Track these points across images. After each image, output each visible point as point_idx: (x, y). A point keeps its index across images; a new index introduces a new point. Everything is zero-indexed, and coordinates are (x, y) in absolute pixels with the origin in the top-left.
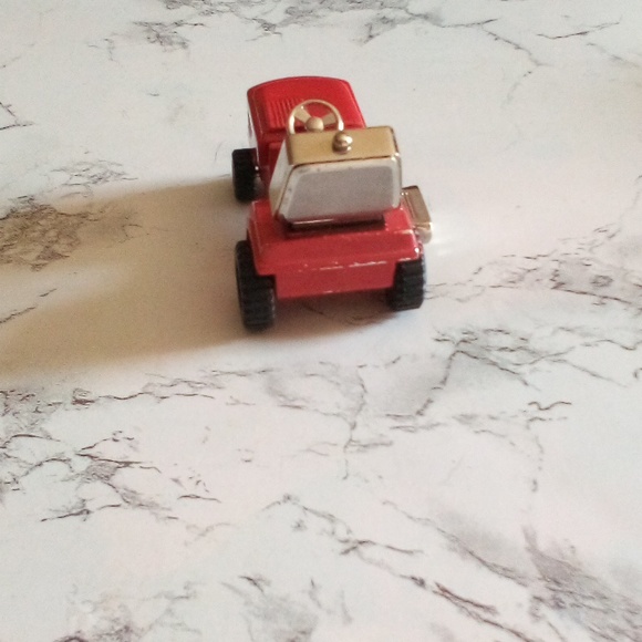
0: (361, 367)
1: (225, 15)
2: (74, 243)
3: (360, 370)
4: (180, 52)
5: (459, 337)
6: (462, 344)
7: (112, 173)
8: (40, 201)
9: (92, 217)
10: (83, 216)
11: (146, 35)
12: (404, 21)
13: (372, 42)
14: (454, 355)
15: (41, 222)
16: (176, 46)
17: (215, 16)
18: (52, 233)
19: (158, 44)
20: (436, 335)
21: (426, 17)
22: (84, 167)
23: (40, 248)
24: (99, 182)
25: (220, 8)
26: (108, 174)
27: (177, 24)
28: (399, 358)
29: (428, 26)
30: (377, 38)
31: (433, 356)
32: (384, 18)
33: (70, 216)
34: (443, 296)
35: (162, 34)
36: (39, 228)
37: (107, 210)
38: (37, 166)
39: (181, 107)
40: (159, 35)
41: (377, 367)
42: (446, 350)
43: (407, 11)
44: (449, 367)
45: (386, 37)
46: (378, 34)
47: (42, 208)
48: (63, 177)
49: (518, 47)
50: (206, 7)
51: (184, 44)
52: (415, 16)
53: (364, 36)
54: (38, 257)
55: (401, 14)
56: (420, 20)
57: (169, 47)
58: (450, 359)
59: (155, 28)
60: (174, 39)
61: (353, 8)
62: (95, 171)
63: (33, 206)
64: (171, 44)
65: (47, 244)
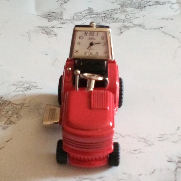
0: (140, 175)
1: (69, 24)
2: (19, 117)
3: (140, 177)
4: (54, 38)
5: (177, 160)
6: (179, 163)
7: (32, 86)
8: (5, 98)
9: (25, 105)
10: (22, 105)
11: (41, 31)
12: (132, 27)
13: (122, 34)
14: (176, 169)
15: (6, 108)
16: (53, 35)
17: (66, 24)
18: (10, 113)
19: (46, 34)
20: (168, 159)
21: (140, 26)
22: (22, 84)
23: (6, 119)
24: (28, 90)
25: (67, 21)
26: (31, 87)
27: (53, 27)
28: (154, 171)
29: (140, 29)
30: (123, 33)
31: (168, 169)
32: (125, 26)
33: (17, 105)
34: (167, 140)
35: (47, 31)
36: (5, 110)
37: (31, 102)
38: (3, 83)
39: (56, 59)
40: (46, 31)
41: (146, 175)
42: (173, 166)
43: (132, 23)
44: (176, 175)
45: (127, 33)
46: (124, 32)
47: (6, 101)
48: (14, 88)
49: (174, 37)
50: (62, 21)
51: (55, 35)
52: (135, 25)
53: (119, 32)
54: (5, 124)
55: (131, 24)
56: (137, 27)
57: (50, 36)
58: (175, 171)
59: (45, 28)
60: (52, 33)
61: (113, 22)
62: (26, 85)
63: (2, 101)
64: (51, 34)
65: (8, 117)
